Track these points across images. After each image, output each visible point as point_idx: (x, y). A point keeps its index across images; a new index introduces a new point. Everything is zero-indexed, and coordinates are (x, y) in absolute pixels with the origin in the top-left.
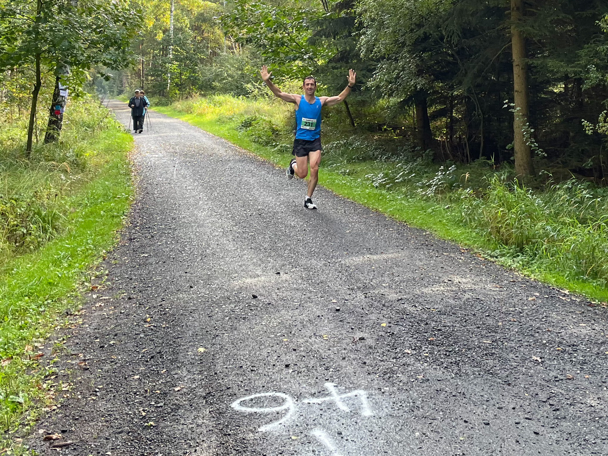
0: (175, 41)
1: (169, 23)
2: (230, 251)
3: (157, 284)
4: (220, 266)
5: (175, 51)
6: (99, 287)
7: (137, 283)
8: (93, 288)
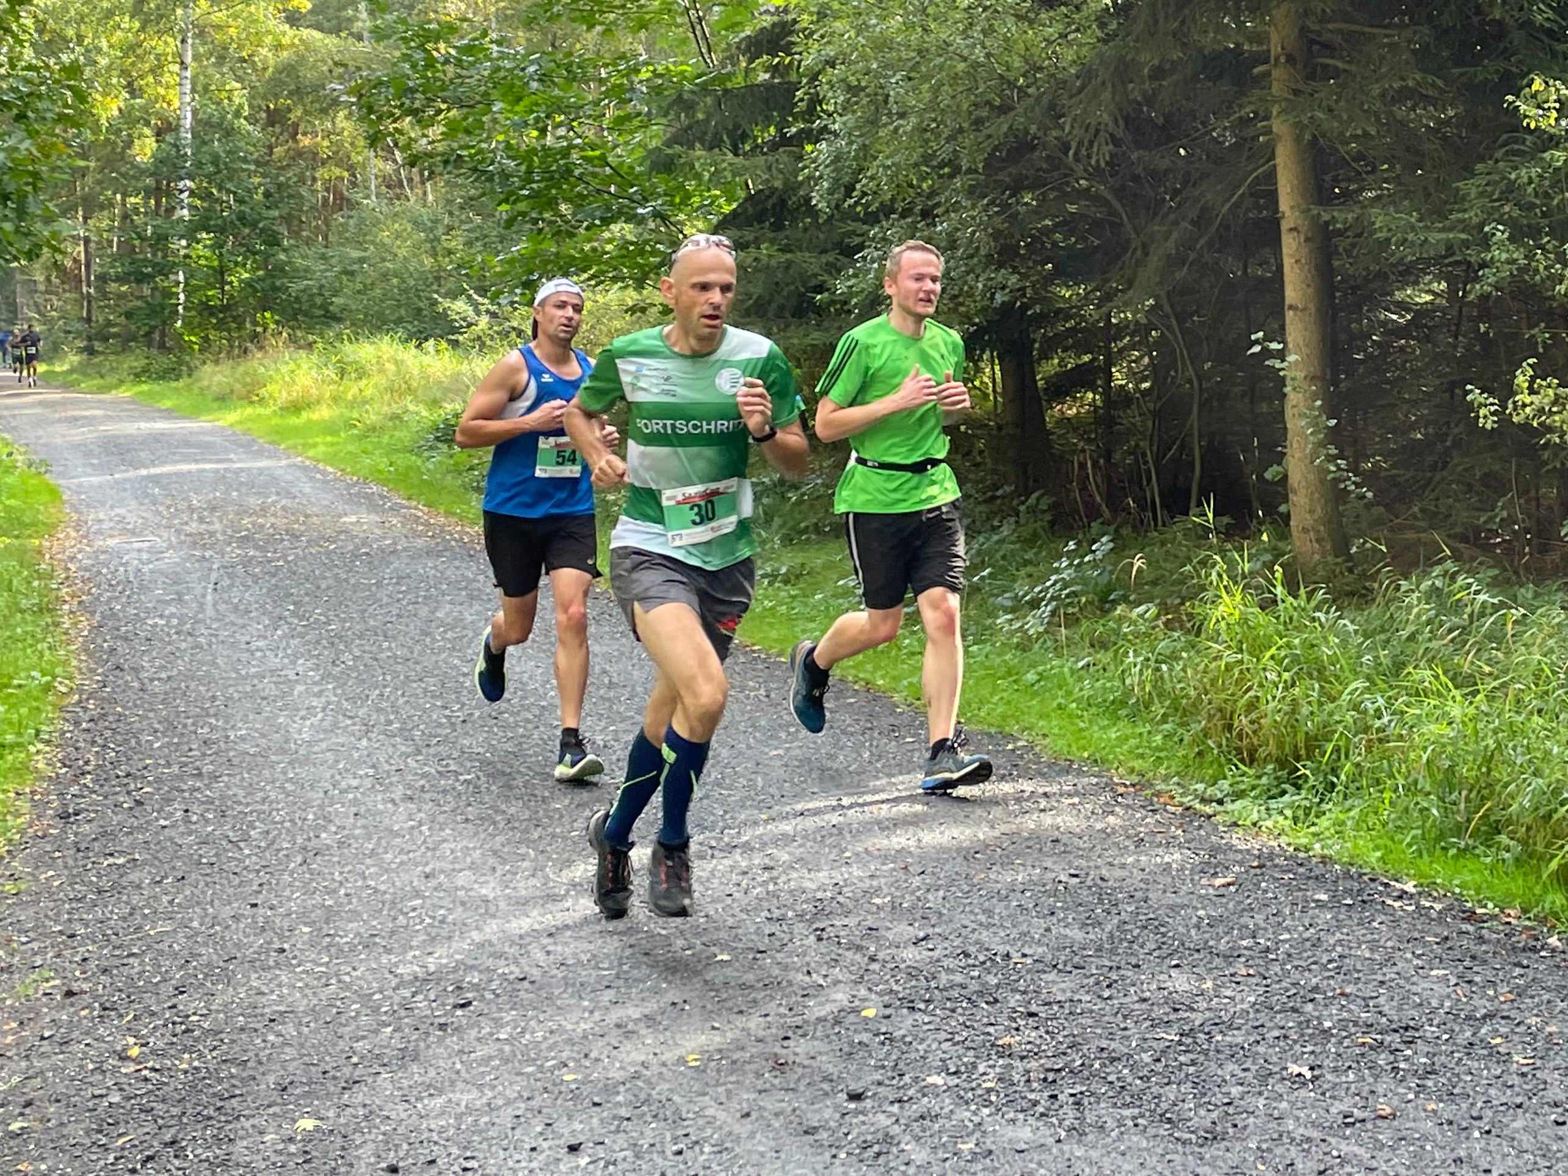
0: (199, 165)
1: (176, 104)
2: (397, 834)
3: (160, 946)
4: (365, 878)
5: (201, 198)
7: (91, 948)
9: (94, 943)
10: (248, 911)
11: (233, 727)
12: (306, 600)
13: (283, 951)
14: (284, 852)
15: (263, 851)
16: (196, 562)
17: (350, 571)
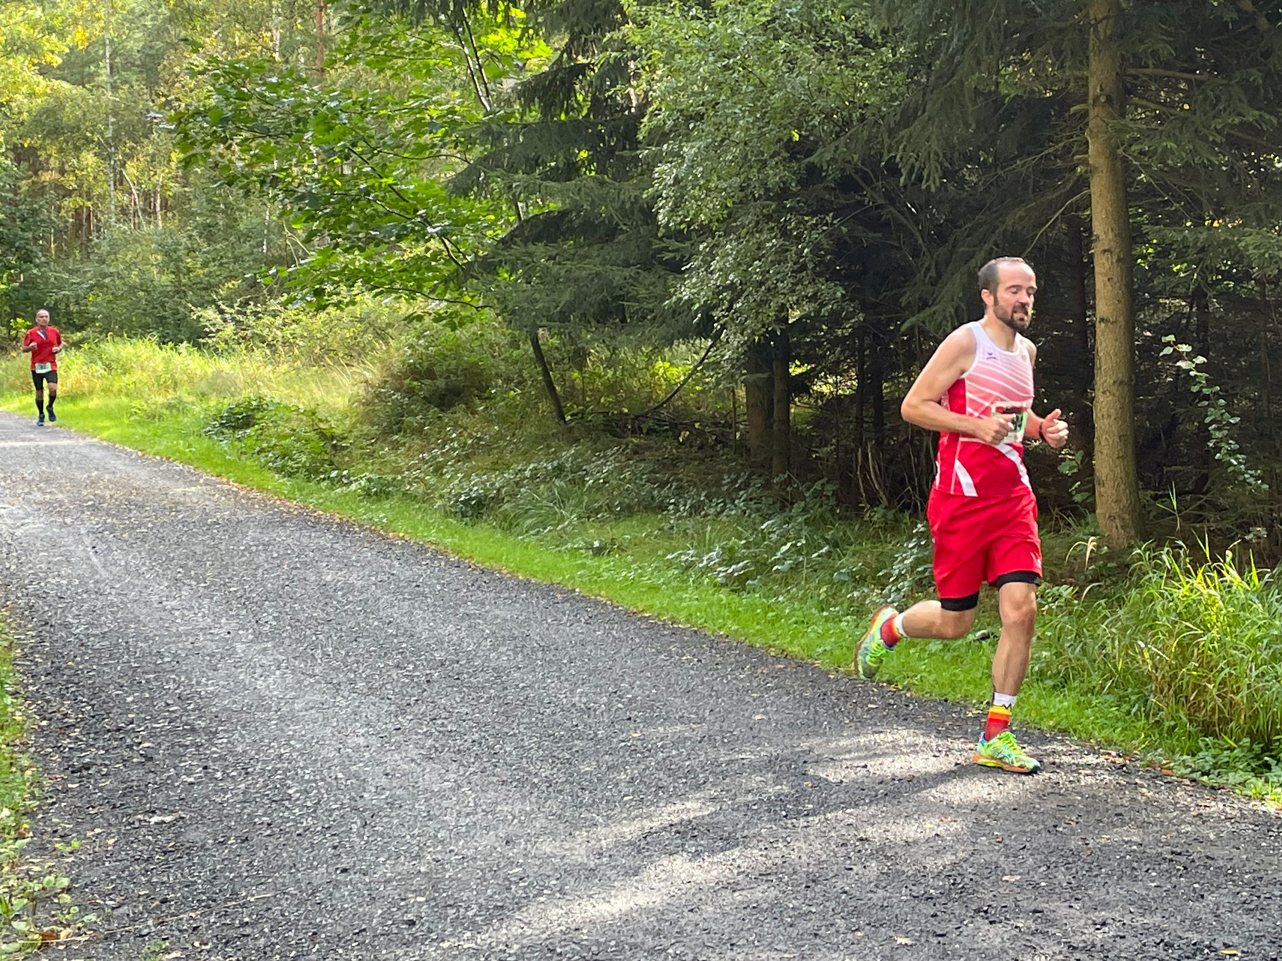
6: (64, 934)
7: (193, 915)
8: (44, 936)
9: (194, 910)
10: (341, 877)
11: (198, 683)
12: (191, 563)
13: (412, 923)
14: (337, 813)
15: (315, 811)
16: (61, 527)
17: (213, 539)
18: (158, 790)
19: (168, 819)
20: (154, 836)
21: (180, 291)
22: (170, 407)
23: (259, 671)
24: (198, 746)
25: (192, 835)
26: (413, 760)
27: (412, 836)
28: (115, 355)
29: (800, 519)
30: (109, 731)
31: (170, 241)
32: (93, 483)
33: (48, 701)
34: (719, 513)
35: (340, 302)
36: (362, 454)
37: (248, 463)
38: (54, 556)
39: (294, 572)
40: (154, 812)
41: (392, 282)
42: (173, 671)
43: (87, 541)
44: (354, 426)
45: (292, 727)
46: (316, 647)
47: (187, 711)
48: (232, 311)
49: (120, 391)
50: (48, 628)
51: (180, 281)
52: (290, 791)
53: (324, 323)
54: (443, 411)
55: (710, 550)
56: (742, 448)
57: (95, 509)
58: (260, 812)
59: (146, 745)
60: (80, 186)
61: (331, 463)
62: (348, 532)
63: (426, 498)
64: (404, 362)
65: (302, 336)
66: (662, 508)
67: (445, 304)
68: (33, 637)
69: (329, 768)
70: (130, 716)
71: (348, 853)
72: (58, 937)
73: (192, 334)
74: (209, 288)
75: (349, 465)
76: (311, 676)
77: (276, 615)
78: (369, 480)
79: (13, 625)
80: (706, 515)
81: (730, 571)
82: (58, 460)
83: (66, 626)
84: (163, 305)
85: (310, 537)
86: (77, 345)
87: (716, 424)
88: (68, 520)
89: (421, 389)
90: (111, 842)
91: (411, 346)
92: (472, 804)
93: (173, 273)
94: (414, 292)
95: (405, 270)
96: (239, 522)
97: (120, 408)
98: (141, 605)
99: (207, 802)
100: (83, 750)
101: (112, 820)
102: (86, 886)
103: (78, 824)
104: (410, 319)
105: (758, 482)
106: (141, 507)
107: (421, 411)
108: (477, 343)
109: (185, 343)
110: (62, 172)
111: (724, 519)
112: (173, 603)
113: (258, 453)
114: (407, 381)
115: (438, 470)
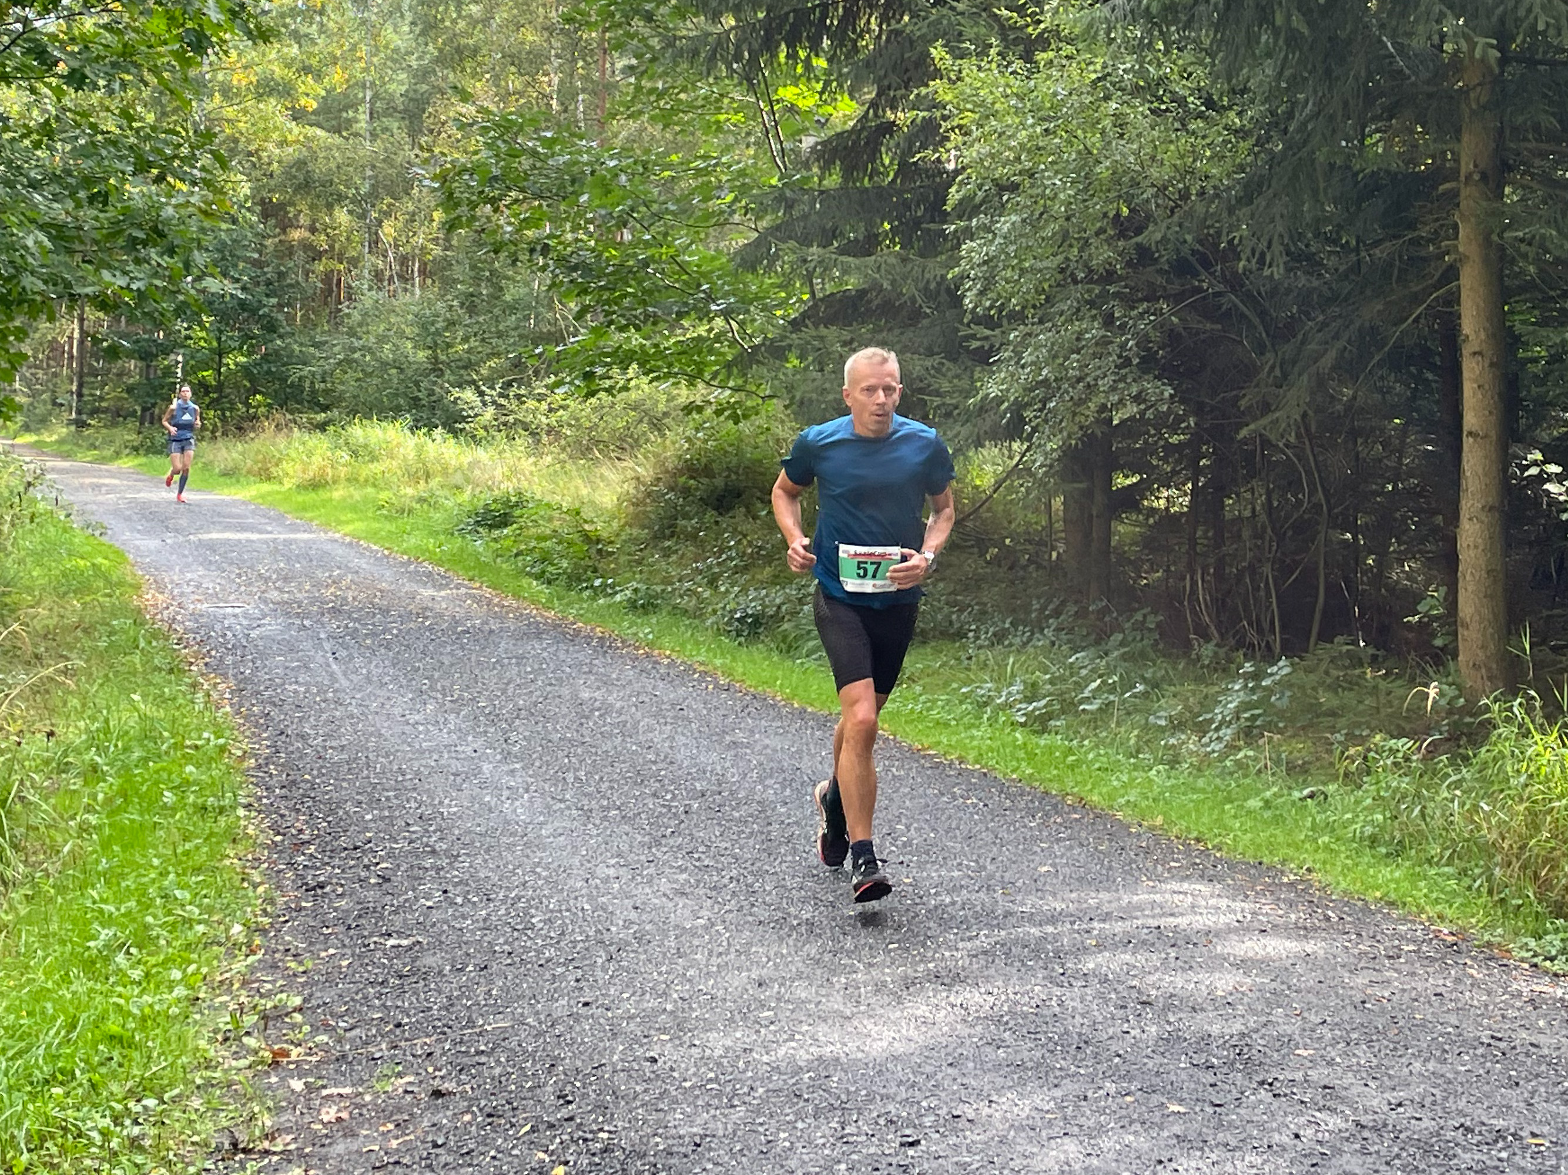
6: (295, 1053)
7: (428, 1041)
8: (275, 1054)
9: (428, 1036)
10: (583, 1011)
11: (441, 803)
12: (436, 675)
13: (654, 1060)
14: (581, 945)
15: (558, 943)
16: (300, 630)
17: (463, 648)
18: (396, 912)
19: (405, 942)
20: (390, 960)
21: (436, 368)
22: (421, 500)
23: (506, 793)
24: (439, 870)
25: (429, 960)
26: (664, 895)
27: (660, 974)
28: (361, 440)
29: (1116, 653)
30: (345, 849)
31: (428, 312)
32: (334, 582)
33: (282, 816)
34: (1025, 644)
35: (612, 387)
36: (630, 561)
37: (504, 566)
38: (292, 661)
39: (549, 688)
40: (390, 935)
41: (670, 365)
42: (415, 789)
43: (327, 646)
44: (622, 528)
45: (538, 854)
46: (568, 770)
47: (427, 831)
48: (494, 393)
49: (366, 481)
50: (283, 738)
51: (436, 358)
52: (534, 920)
53: (594, 410)
54: (721, 514)
55: (1011, 685)
56: (1055, 569)
57: (335, 611)
58: (501, 940)
59: (384, 865)
60: (332, 247)
61: (595, 571)
62: (610, 647)
63: (698, 614)
64: (680, 457)
65: (569, 425)
66: (961, 635)
67: (728, 392)
68: (268, 747)
69: (576, 898)
70: (368, 835)
71: (591, 987)
72: (288, 1056)
73: (448, 418)
74: (469, 366)
75: (614, 573)
76: (561, 801)
77: (527, 734)
78: (636, 590)
79: (248, 733)
80: (1011, 645)
81: (1031, 708)
82: (297, 556)
83: (302, 737)
84: (417, 384)
85: (567, 651)
86: (322, 427)
87: (1030, 542)
88: (307, 623)
89: (697, 489)
90: (345, 963)
91: (688, 440)
92: (725, 943)
93: (430, 348)
94: (695, 378)
95: (684, 353)
96: (491, 631)
97: (365, 500)
98: (384, 718)
99: (445, 927)
100: (318, 869)
101: (347, 941)
102: (319, 1006)
103: (311, 944)
104: (689, 409)
105: (1072, 609)
106: (385, 612)
107: (697, 513)
108: (763, 438)
109: (440, 429)
110: (313, 230)
111: (1032, 650)
112: (417, 717)
113: (517, 555)
114: (683, 479)
115: (712, 583)
